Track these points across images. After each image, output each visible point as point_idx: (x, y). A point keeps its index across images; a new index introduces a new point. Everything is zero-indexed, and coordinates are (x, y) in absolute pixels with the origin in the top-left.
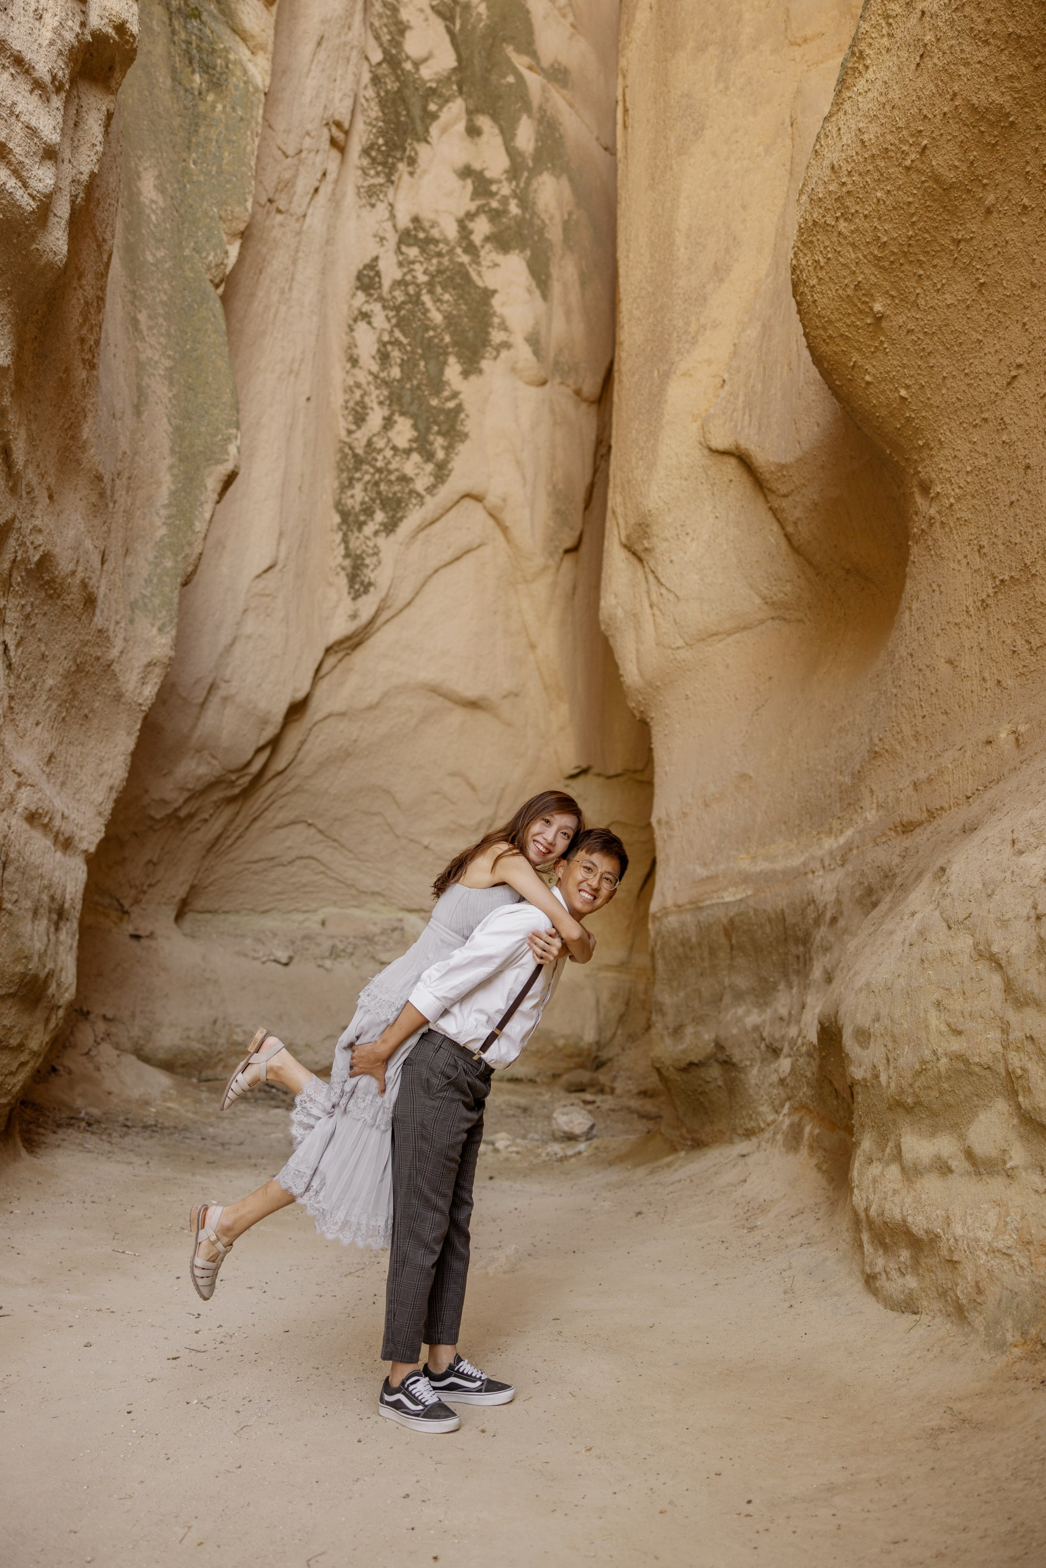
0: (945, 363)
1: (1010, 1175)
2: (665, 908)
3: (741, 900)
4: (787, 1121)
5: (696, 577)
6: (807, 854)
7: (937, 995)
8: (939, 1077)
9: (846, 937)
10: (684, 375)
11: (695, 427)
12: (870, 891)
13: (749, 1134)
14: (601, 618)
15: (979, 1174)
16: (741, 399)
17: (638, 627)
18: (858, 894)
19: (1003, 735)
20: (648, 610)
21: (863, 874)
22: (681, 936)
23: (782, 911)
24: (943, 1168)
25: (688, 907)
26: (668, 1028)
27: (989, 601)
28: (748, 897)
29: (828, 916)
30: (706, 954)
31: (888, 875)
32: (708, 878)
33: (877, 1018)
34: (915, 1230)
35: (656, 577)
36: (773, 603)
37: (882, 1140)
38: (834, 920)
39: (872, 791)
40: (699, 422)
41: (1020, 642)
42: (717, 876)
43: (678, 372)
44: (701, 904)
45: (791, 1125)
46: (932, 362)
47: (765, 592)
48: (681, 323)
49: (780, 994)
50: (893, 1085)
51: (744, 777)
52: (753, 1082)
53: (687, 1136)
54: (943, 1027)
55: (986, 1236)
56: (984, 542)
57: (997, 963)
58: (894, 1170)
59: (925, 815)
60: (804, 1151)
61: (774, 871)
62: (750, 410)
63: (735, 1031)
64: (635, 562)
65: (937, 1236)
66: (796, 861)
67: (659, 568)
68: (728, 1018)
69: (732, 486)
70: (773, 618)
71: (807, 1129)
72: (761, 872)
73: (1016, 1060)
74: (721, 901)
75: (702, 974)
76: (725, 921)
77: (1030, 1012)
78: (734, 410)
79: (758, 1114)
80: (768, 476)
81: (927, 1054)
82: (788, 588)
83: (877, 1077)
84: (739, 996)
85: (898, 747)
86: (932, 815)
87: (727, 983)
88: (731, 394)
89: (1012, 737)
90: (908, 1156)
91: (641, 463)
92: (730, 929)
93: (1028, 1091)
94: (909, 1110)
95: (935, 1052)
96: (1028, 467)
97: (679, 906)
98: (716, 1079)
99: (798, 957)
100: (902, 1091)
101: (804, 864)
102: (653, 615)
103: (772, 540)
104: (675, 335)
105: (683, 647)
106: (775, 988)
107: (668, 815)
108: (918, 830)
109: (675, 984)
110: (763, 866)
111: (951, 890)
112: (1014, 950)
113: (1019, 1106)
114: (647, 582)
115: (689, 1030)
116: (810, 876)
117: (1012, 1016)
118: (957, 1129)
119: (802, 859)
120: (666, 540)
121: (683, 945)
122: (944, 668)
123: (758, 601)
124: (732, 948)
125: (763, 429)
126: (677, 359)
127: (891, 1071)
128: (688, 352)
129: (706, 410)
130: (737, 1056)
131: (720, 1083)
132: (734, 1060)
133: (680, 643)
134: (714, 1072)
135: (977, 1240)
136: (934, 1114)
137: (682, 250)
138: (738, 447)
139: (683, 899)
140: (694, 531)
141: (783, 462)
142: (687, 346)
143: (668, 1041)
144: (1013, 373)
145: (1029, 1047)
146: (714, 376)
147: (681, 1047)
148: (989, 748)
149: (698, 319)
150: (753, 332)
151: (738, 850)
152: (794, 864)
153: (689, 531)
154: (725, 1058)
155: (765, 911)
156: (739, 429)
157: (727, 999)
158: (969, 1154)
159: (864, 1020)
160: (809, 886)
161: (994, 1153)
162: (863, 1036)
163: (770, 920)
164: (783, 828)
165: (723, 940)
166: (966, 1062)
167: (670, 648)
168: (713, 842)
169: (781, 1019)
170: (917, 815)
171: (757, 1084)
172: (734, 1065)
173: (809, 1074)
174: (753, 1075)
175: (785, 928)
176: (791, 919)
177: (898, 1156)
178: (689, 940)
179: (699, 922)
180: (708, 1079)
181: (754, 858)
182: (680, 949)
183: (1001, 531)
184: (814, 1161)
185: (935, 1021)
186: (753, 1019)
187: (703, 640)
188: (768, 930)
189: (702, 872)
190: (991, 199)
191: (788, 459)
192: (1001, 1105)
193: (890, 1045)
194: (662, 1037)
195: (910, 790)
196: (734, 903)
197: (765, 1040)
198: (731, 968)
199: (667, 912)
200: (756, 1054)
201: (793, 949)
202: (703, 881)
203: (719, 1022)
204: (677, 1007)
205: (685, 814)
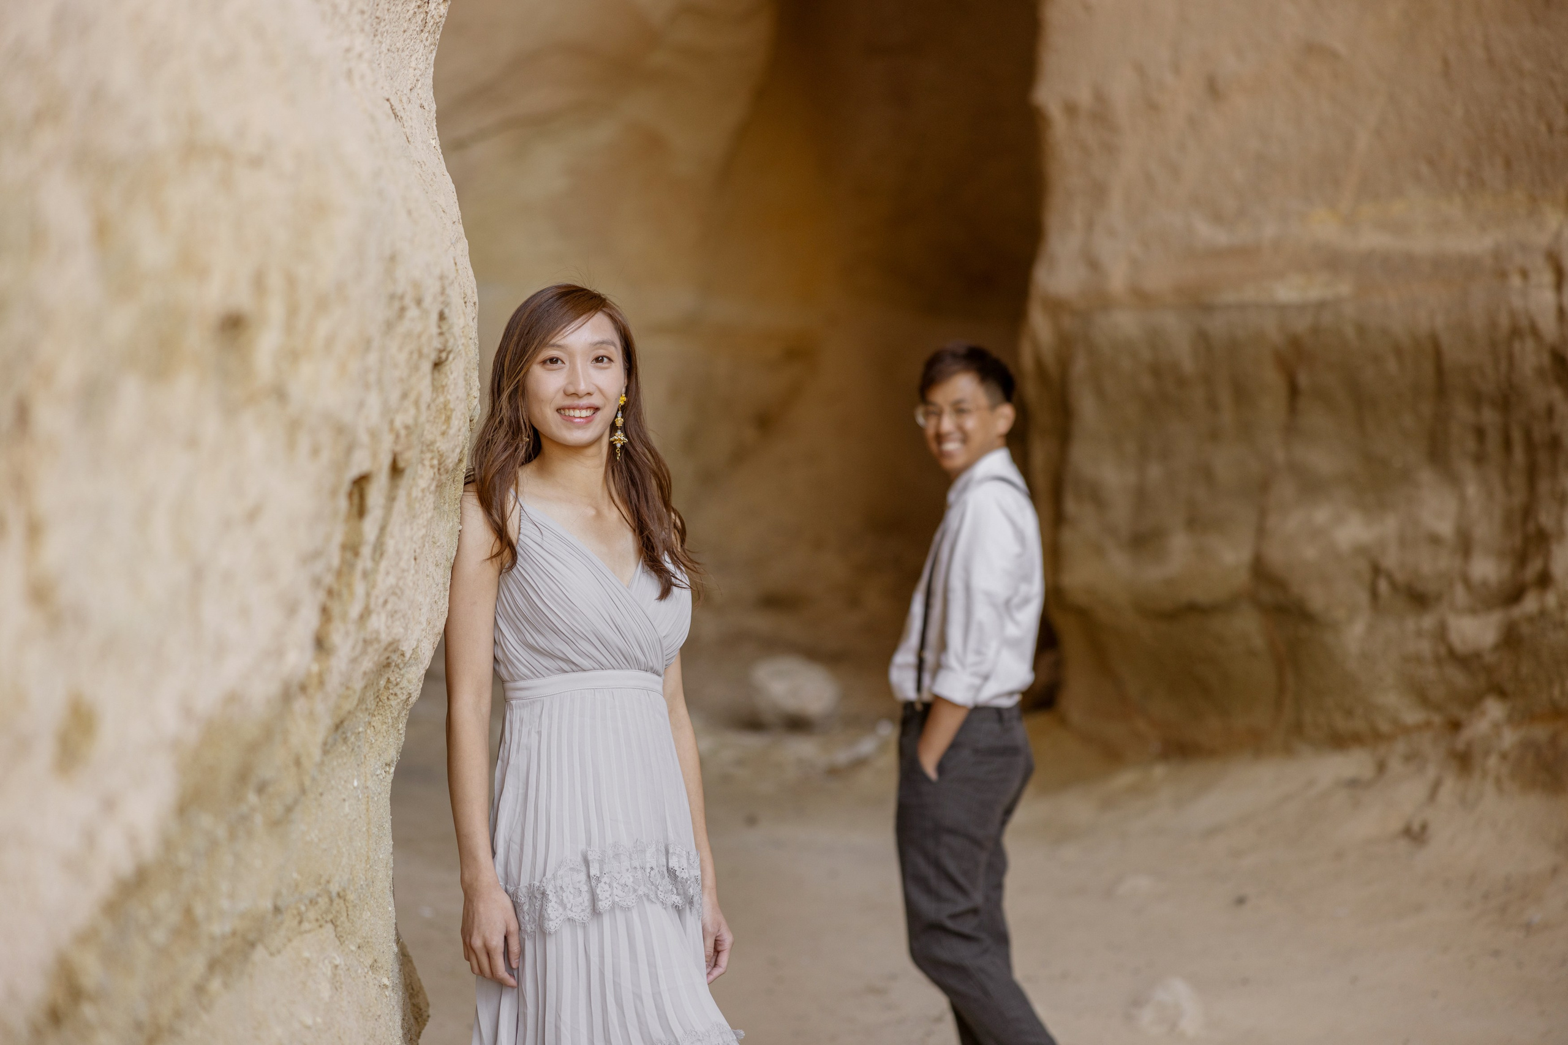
3: (1321, 303)
4: (1510, 736)
6: (1499, 236)
22: (1148, 355)
23: (1434, 339)
25: (1171, 299)
26: (1115, 533)
28: (1339, 299)
30: (1225, 398)
42: (1257, 249)
44: (1207, 299)
45: (1527, 745)
49: (1426, 492)
51: (1312, 49)
52: (1354, 649)
53: (1151, 734)
61: (1411, 258)
63: (1310, 553)
66: (1473, 243)
68: (1291, 525)
72: (1371, 253)
74: (1266, 298)
75: (1213, 437)
76: (1277, 339)
79: (1375, 707)
84: (1313, 487)
87: (1280, 456)
92: (1292, 357)
98: (1247, 638)
99: (1480, 433)
101: (1497, 255)
106: (1406, 476)
107: (1100, 96)
109: (1131, 447)
110: (1371, 239)
115: (1179, 543)
116: (1516, 281)
119: (1488, 243)
124: (1294, 391)
130: (1317, 599)
131: (1257, 644)
132: (1310, 607)
134: (1247, 626)
139: (1158, 280)
143: (1119, 562)
147: (1155, 573)
151: (1306, 199)
152: (1464, 248)
154: (1281, 600)
155: (1384, 331)
157: (1285, 489)
160: (1517, 302)
163: (1398, 351)
164: (1425, 169)
165: (1272, 378)
168: (1238, 175)
169: (1435, 540)
171: (1364, 655)
172: (1306, 616)
174: (1354, 636)
175: (1439, 369)
176: (1456, 353)
178: (1173, 365)
179: (1202, 333)
180: (1229, 636)
181: (1349, 222)
182: (1147, 383)
186: (1353, 532)
188: (1392, 365)
189: (1206, 232)
194: (1099, 551)
196: (1302, 308)
197: (1390, 577)
198: (1291, 430)
199: (1104, 302)
200: (1363, 597)
201: (1462, 412)
202: (1217, 254)
203: (1261, 532)
204: (1141, 497)
205: (1153, 106)
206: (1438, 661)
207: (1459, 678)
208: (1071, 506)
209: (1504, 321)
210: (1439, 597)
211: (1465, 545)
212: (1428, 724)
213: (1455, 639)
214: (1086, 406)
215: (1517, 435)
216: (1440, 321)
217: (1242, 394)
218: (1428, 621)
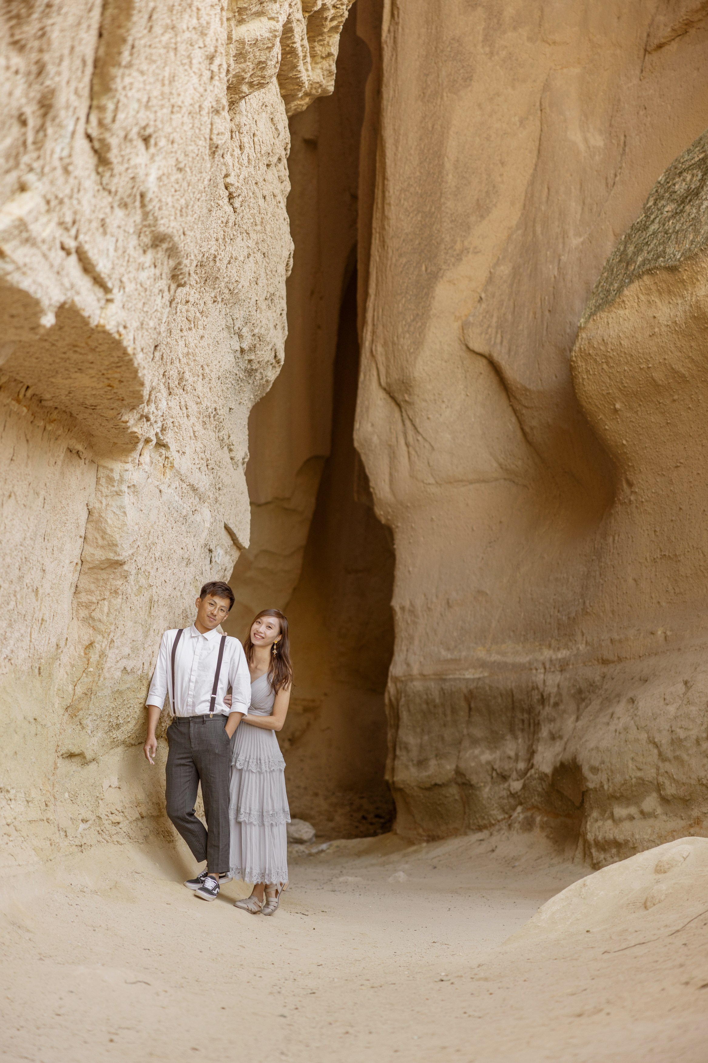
0: (647, 441)
1: (656, 817)
2: (411, 675)
3: (479, 679)
4: (522, 816)
5: (448, 436)
6: (531, 657)
7: (632, 755)
8: (632, 786)
9: (565, 716)
10: (449, 282)
11: (456, 325)
12: (580, 691)
13: (480, 828)
14: (355, 436)
15: (645, 818)
16: (495, 319)
17: (393, 457)
18: (572, 691)
19: (659, 633)
20: (404, 448)
21: (576, 680)
22: (425, 697)
23: (512, 691)
24: (631, 818)
25: (433, 677)
26: (412, 761)
27: (658, 560)
28: (484, 677)
29: (552, 701)
30: (449, 712)
31: (593, 686)
32: (452, 660)
33: (603, 762)
34: (619, 840)
35: (414, 425)
36: (507, 470)
37: (603, 812)
38: (556, 705)
39: (583, 634)
40: (459, 323)
41: (670, 588)
42: (460, 660)
43: (444, 278)
44: (444, 677)
45: (526, 818)
46: (641, 438)
47: (502, 461)
48: (448, 239)
49: (508, 742)
50: (611, 789)
51: (480, 592)
52: (485, 796)
53: (424, 834)
54: (634, 768)
55: (646, 837)
56: (658, 529)
57: (656, 745)
58: (610, 822)
59: (616, 658)
60: (537, 830)
61: (506, 663)
62: (502, 332)
63: (473, 764)
64: (393, 404)
65: (628, 841)
66: (524, 659)
67: (417, 420)
68: (467, 755)
69: (482, 377)
70: (505, 479)
71: (538, 819)
72: (495, 662)
73: (661, 779)
74: (462, 677)
75: (445, 725)
76: (465, 691)
77: (667, 764)
78: (489, 326)
79: (491, 815)
80: (514, 388)
81: (627, 777)
82: (520, 463)
83: (602, 786)
84: (475, 742)
85: (602, 614)
86: (620, 660)
87: (465, 732)
88: (487, 312)
89: (663, 635)
90: (616, 815)
91: (407, 335)
92: (470, 697)
93: (664, 789)
94: (617, 798)
95: (630, 777)
96: (680, 509)
97: (424, 676)
98: (454, 795)
99: (523, 721)
100: (615, 791)
101: (530, 663)
102: (409, 452)
103: (510, 427)
104: (443, 246)
105: (432, 484)
106: (503, 737)
107: (412, 605)
108: (612, 665)
109: (418, 730)
110: (495, 657)
111: (639, 713)
112: (663, 742)
113: (661, 795)
114: (404, 425)
115: (433, 763)
116: (534, 671)
117: (661, 764)
118: (637, 804)
119: (528, 659)
120: (426, 401)
121: (427, 703)
122: (630, 581)
123: (495, 465)
124: (470, 709)
125: (512, 353)
126: (444, 267)
127: (610, 784)
128: (454, 265)
129: (466, 316)
130: (474, 780)
131: (457, 797)
132: (472, 782)
133: (432, 481)
134: (454, 791)
135: (644, 838)
136: (628, 799)
137: (450, 176)
138: (490, 355)
139: (429, 670)
140: (449, 400)
141: (528, 387)
142: (453, 260)
143: (413, 770)
144: (679, 464)
145: (666, 775)
146: (473, 291)
147: (424, 774)
148: (652, 636)
149: (463, 242)
150: (505, 270)
151: (476, 643)
152: (521, 661)
153: (445, 400)
154: (464, 781)
155: (498, 688)
156: (492, 342)
157: (466, 743)
158: (642, 812)
159: (596, 763)
160: (534, 678)
161: (651, 811)
162: (594, 770)
163: (501, 695)
164: (512, 634)
165: (463, 704)
166: (643, 780)
167: (423, 482)
168: (455, 634)
169: (509, 758)
170: (611, 657)
171: (489, 798)
172: (471, 786)
173: (540, 789)
174: (486, 792)
175: (513, 701)
176: (518, 696)
177: (612, 816)
178: (434, 701)
179: (442, 689)
180: (448, 795)
181: (489, 651)
182: (424, 706)
183: (666, 529)
184: (544, 834)
185: (631, 765)
186: (486, 757)
187: (451, 483)
188: (500, 700)
189: (445, 654)
190: (676, 397)
191: (532, 387)
192: (654, 795)
193: (610, 774)
194: (407, 767)
195: (608, 642)
196: (473, 680)
197: (496, 770)
198: (469, 723)
199: (411, 678)
200: (489, 779)
201: (519, 715)
202: (447, 661)
203: (459, 758)
204: (421, 746)
205: (429, 609)
206: (508, 797)
207: (512, 801)
208: (398, 752)
209: (530, 684)
210: (509, 777)
211: (517, 760)
212: (505, 819)
213: (512, 789)
214: (404, 715)
215: (532, 721)
216: (513, 684)
217: (454, 711)
218: (506, 785)
